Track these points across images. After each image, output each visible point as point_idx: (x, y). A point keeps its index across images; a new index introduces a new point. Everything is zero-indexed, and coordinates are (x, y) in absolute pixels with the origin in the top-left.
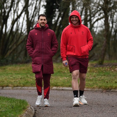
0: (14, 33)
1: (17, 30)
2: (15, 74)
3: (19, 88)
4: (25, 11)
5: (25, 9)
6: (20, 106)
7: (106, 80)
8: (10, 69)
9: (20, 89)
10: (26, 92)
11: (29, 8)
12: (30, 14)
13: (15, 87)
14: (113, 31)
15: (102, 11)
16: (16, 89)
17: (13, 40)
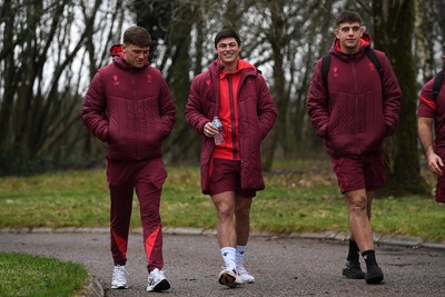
0: (60, 97)
1: (68, 88)
2: (62, 195)
3: (71, 229)
4: (86, 44)
5: (86, 39)
6: (68, 282)
7: (278, 211)
8: (48, 184)
9: (73, 232)
10: (85, 240)
11: (94, 36)
12: (96, 50)
13: (59, 227)
14: (293, 89)
15: (267, 45)
16: (63, 233)
17: (56, 112)
